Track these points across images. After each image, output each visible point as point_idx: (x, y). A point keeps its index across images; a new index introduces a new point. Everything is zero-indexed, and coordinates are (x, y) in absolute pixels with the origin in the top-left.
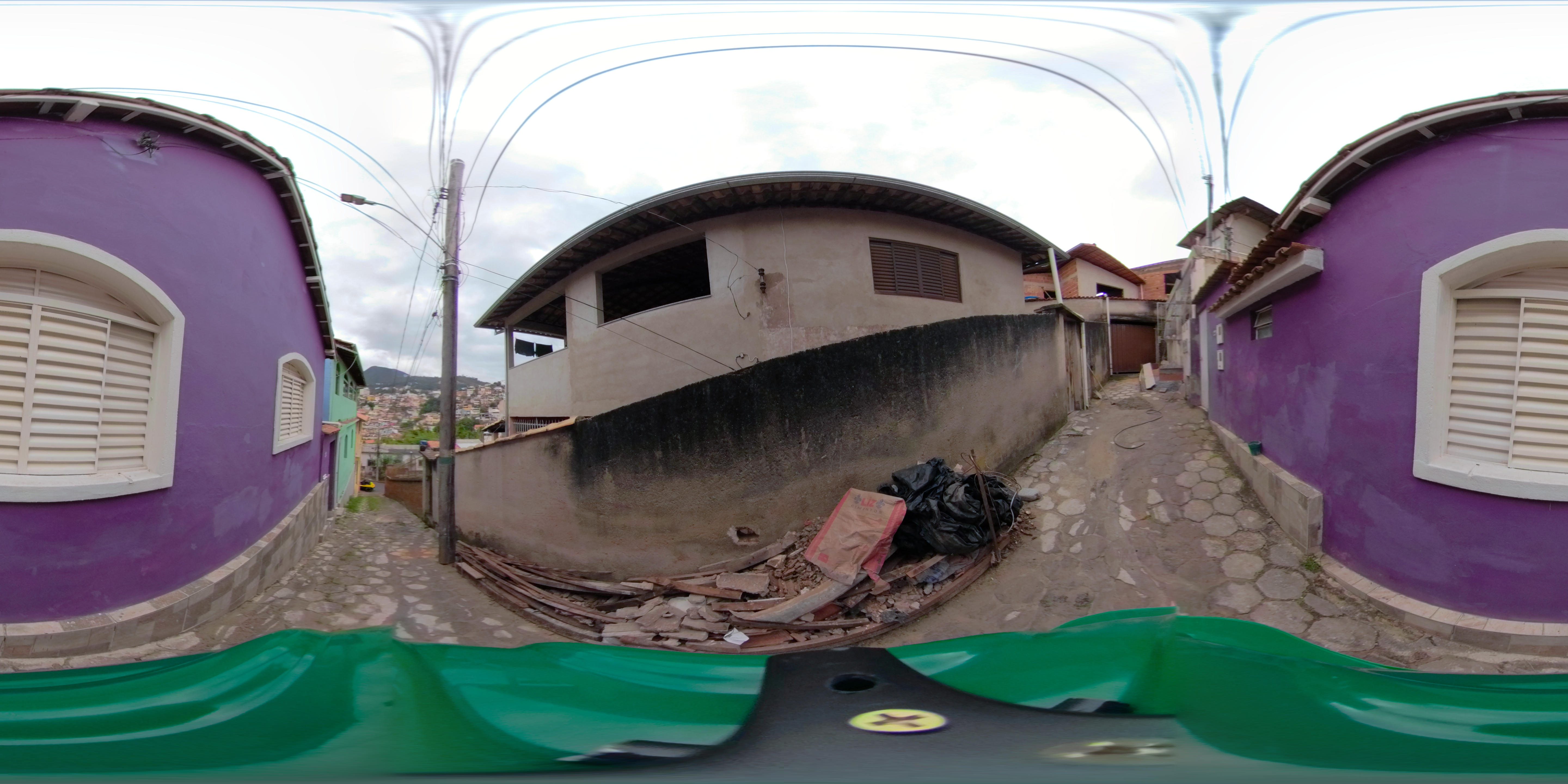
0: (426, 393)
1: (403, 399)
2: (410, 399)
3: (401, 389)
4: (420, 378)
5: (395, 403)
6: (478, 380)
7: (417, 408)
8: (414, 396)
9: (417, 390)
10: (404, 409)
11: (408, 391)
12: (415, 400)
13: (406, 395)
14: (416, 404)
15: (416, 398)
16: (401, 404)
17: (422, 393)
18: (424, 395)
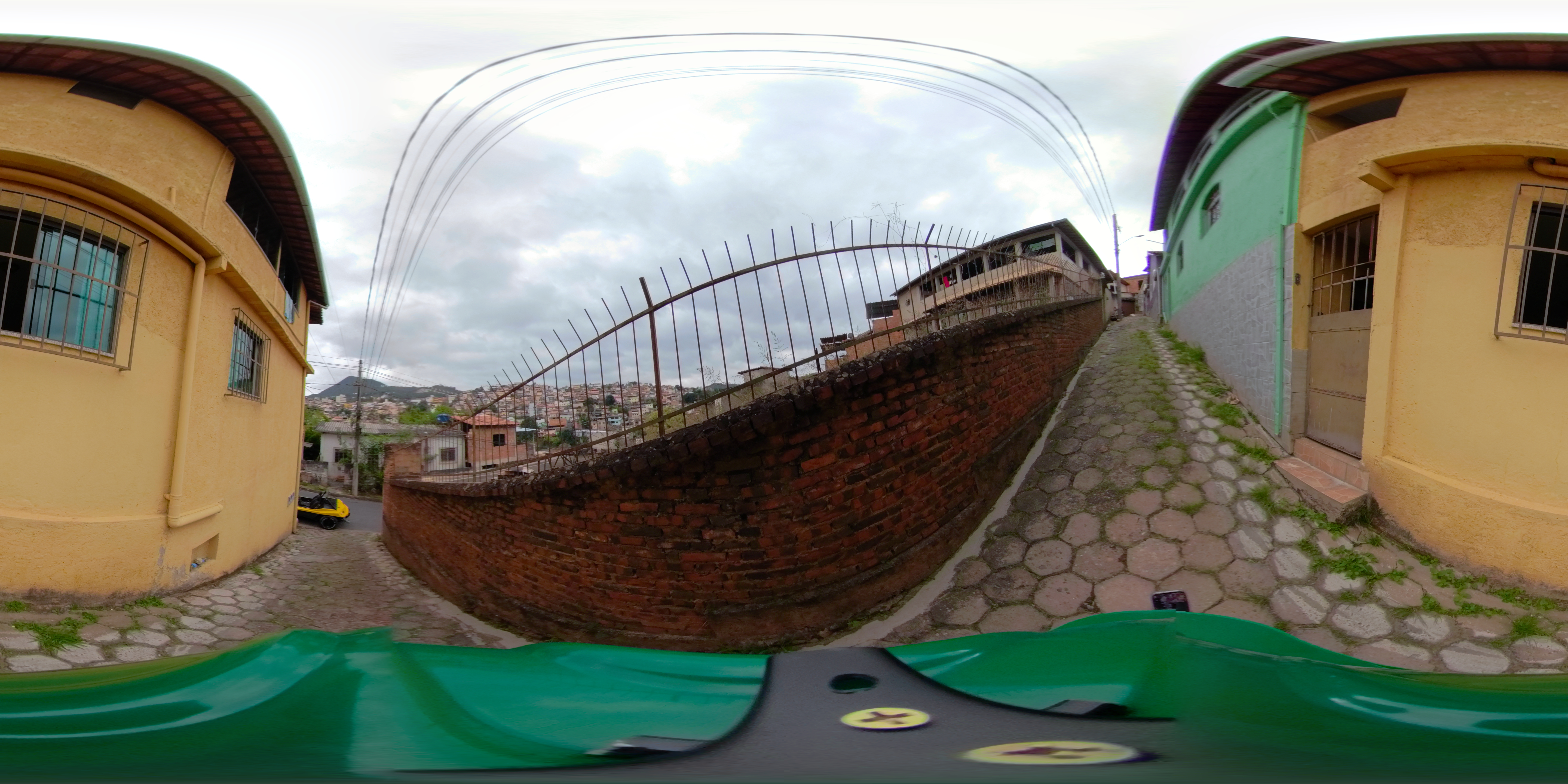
0: (405, 402)
1: (381, 407)
2: (389, 407)
3: (379, 398)
4: (398, 387)
5: (373, 411)
6: (458, 388)
7: (395, 416)
8: (392, 405)
9: (395, 399)
10: (383, 417)
11: (386, 400)
12: (393, 409)
13: (384, 403)
14: (395, 412)
15: (394, 407)
16: (380, 412)
17: (400, 402)
18: (402, 403)
